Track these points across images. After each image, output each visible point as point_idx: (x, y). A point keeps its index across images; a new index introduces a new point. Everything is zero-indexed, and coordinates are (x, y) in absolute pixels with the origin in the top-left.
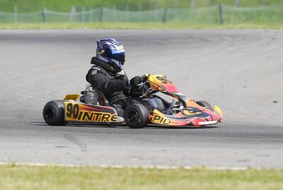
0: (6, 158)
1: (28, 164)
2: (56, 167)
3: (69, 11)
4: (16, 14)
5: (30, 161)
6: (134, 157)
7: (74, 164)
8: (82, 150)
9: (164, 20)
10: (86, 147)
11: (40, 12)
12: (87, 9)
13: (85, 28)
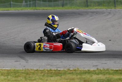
2: (14, 70)
3: (22, 2)
5: (4, 67)
7: (23, 68)
8: (26, 63)
9: (63, 6)
10: (28, 61)
11: (9, 3)
12: (30, 1)
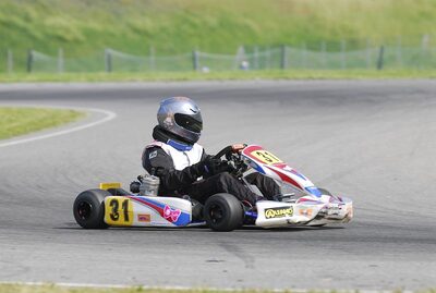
0: (130, 279)
1: (161, 287)
3: (233, 53)
4: (153, 58)
5: (166, 283)
6: (327, 277)
7: (233, 287)
8: (247, 267)
9: (380, 65)
10: (253, 261)
11: (189, 54)
12: (262, 49)
13: (258, 78)
